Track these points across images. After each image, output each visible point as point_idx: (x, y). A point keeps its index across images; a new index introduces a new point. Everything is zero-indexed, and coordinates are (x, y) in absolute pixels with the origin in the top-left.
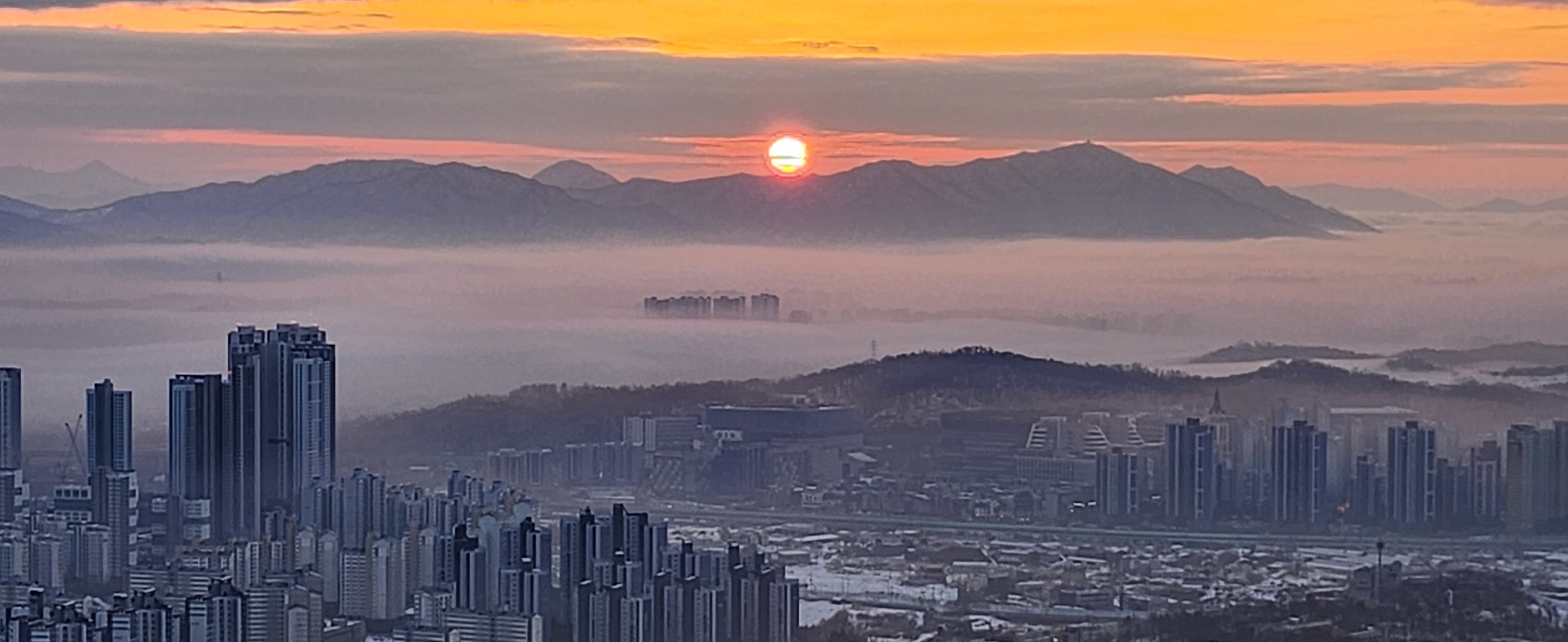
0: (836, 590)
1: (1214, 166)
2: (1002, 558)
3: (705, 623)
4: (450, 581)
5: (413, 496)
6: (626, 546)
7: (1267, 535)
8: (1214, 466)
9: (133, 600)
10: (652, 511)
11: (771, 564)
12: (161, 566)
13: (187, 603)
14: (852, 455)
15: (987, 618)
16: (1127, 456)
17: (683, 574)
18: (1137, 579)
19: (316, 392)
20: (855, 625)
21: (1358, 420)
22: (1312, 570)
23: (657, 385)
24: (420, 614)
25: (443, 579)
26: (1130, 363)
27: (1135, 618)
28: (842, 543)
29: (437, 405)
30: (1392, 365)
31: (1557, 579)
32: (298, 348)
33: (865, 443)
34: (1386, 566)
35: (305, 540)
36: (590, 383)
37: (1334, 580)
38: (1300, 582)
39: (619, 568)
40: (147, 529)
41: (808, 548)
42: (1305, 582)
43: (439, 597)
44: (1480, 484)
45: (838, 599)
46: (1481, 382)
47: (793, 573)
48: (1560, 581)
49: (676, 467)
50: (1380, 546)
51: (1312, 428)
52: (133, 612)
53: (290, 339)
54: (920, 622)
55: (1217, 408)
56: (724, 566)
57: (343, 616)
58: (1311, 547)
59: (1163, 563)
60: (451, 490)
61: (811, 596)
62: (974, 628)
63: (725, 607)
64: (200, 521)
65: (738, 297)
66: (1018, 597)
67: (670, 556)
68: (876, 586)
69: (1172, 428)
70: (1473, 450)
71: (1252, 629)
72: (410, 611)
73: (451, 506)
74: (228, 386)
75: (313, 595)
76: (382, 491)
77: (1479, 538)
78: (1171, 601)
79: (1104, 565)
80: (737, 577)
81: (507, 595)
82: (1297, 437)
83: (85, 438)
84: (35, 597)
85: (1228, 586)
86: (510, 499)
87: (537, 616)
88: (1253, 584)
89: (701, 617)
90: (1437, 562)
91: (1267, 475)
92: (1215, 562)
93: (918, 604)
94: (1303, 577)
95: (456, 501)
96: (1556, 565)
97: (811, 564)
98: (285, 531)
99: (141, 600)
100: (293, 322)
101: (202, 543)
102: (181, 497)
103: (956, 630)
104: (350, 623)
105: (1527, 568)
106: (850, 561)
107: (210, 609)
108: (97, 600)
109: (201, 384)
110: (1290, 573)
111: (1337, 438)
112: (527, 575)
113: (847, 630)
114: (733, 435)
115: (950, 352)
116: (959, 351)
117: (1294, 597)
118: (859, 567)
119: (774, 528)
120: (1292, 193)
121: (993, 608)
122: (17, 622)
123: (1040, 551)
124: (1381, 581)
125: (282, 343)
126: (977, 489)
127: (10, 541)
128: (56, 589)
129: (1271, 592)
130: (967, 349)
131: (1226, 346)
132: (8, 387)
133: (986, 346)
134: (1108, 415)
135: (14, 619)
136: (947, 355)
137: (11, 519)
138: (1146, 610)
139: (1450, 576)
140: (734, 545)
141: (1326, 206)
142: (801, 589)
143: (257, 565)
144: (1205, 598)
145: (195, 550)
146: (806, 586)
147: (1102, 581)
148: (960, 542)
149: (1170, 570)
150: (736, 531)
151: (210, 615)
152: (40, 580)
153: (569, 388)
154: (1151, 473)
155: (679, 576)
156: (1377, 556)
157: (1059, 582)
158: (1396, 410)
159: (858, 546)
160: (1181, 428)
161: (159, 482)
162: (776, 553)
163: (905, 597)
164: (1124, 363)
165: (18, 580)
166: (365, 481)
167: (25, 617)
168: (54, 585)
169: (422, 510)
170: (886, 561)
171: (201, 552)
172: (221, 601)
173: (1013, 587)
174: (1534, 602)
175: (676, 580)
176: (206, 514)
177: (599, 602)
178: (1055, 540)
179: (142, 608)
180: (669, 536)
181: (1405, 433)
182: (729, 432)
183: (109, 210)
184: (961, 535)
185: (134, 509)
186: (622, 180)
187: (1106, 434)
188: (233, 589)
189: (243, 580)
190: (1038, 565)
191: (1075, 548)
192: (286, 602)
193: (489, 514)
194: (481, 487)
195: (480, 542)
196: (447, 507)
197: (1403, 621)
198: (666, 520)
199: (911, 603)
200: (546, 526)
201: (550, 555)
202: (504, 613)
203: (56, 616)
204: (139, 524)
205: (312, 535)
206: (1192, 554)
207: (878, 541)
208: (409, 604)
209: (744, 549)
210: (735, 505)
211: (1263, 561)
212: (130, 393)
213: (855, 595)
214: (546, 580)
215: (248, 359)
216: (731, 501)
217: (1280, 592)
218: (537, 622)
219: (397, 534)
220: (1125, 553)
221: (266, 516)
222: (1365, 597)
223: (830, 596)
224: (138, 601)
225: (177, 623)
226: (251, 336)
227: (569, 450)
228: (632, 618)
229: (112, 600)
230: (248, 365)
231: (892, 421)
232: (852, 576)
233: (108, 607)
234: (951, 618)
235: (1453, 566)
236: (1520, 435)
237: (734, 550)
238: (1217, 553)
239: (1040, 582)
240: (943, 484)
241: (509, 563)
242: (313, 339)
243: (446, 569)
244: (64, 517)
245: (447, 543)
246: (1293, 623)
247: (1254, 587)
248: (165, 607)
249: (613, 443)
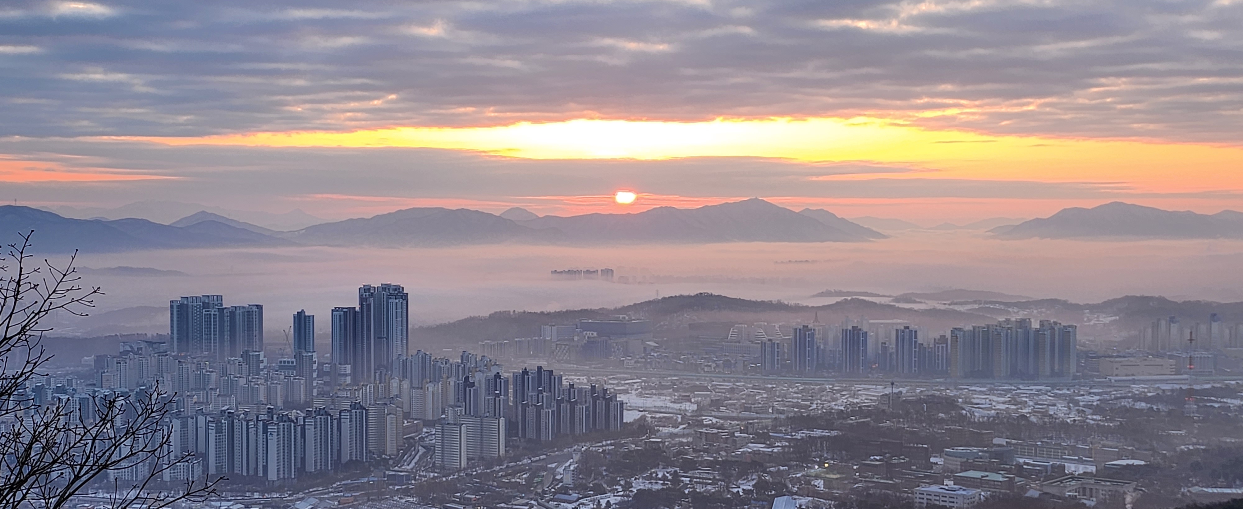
0: (640, 405)
1: (815, 209)
2: (717, 390)
3: (580, 421)
4: (462, 402)
5: (444, 363)
6: (543, 385)
7: (840, 379)
8: (815, 347)
9: (315, 412)
10: (555, 370)
11: (611, 393)
12: (328, 396)
13: (340, 413)
14: (648, 343)
15: (711, 418)
16: (774, 343)
17: (570, 398)
18: (780, 400)
19: (399, 315)
20: (649, 421)
21: (882, 326)
22: (861, 395)
23: (557, 311)
24: (448, 418)
25: (459, 401)
26: (776, 300)
27: (779, 418)
28: (643, 384)
29: (456, 320)
30: (897, 300)
31: (974, 398)
32: (391, 295)
33: (653, 337)
34: (895, 393)
35: (395, 383)
36: (526, 310)
37: (871, 400)
38: (855, 401)
39: (540, 396)
40: (321, 379)
41: (627, 386)
42: (858, 401)
43: (456, 409)
44: (938, 355)
45: (642, 409)
46: (938, 308)
47: (621, 398)
48: (976, 400)
49: (566, 349)
50: (892, 384)
51: (860, 329)
52: (315, 417)
53: (387, 290)
54: (680, 420)
55: (816, 320)
56: (590, 394)
57: (413, 419)
58: (860, 384)
59: (792, 392)
60: (462, 360)
61: (629, 408)
62: (705, 423)
63: (589, 414)
64: (346, 375)
65: (594, 270)
66: (725, 408)
67: (564, 390)
68: (659, 404)
69: (796, 329)
70: (935, 339)
71: (833, 423)
72: (443, 416)
73: (462, 367)
74: (359, 312)
75: (398, 409)
76: (430, 360)
77: (938, 380)
78: (796, 410)
79: (765, 393)
80: (595, 400)
81: (488, 408)
82: (853, 334)
83: (293, 336)
84: (269, 410)
85: (822, 403)
86: (489, 364)
87: (502, 418)
88: (833, 401)
89: (578, 418)
90: (918, 391)
91: (839, 351)
92: (816, 392)
93: (679, 412)
94: (857, 398)
95: (464, 365)
96: (974, 392)
97: (629, 393)
98: (385, 379)
99: (319, 412)
100: (389, 283)
101: (347, 385)
102: (337, 364)
103: (696, 423)
104: (415, 422)
105: (961, 394)
106: (647, 392)
107: (351, 415)
108: (298, 412)
109: (346, 312)
110: (850, 397)
111: (872, 334)
112: (497, 399)
113: (646, 424)
114: (592, 334)
115: (693, 295)
116: (697, 294)
117: (852, 407)
118: (651, 394)
119: (611, 377)
120: (850, 221)
121: (713, 413)
122: (262, 422)
123: (735, 387)
124: (892, 400)
125: (384, 292)
126: (705, 358)
127: (258, 385)
128: (279, 407)
129: (842, 405)
130: (701, 294)
131: (821, 292)
132: (257, 313)
133: (709, 292)
134: (766, 324)
135: (260, 421)
136: (691, 296)
137: (258, 374)
138: (784, 414)
139: (925, 397)
140: (593, 385)
141: (866, 227)
142: (625, 405)
143: (372, 395)
144: (811, 408)
145: (344, 388)
146: (627, 403)
147: (763, 401)
148: (697, 383)
149: (795, 395)
150: (594, 378)
151: (351, 418)
152: (272, 403)
153: (516, 312)
154: (786, 351)
155: (568, 399)
156: (891, 389)
157: (744, 401)
158: (899, 321)
159: (651, 385)
160: (800, 330)
161: (327, 357)
162: (612, 388)
163: (672, 408)
164: (773, 300)
165: (262, 403)
166: (422, 356)
167: (265, 420)
168: (278, 405)
169: (448, 369)
170: (663, 392)
171: (346, 390)
172: (356, 412)
173: (723, 404)
174: (965, 410)
175: (566, 400)
176: (349, 372)
177: (531, 412)
178: (741, 382)
179: (319, 415)
180: (563, 381)
181: (903, 332)
182: (591, 333)
183: (304, 231)
184: (698, 380)
185: (315, 370)
186: (541, 215)
187: (765, 332)
188: (361, 405)
189: (366, 401)
190: (734, 394)
191: (751, 385)
192: (386, 412)
193: (480, 371)
194: (476, 359)
195: (476, 384)
196: (460, 368)
197: (903, 419)
198: (562, 373)
199: (675, 411)
200: (506, 376)
201: (508, 390)
202: (487, 417)
203: (280, 419)
204: (318, 376)
205: (398, 381)
206: (805, 388)
207: (660, 383)
208: (443, 413)
209: (598, 387)
210: (593, 366)
211: (839, 391)
212: (313, 316)
213: (649, 407)
214: (506, 401)
215: (368, 300)
216: (592, 364)
217: (846, 405)
218: (502, 420)
219: (437, 380)
220: (774, 388)
221: (376, 373)
222: (885, 407)
223: (637, 408)
224: (317, 412)
225: (335, 422)
226: (369, 289)
227: (516, 341)
228: (546, 419)
229: (305, 412)
230: (368, 303)
231: (666, 327)
232: (648, 399)
233: (303, 415)
234: (694, 418)
235: (925, 393)
236: (956, 332)
237: (593, 387)
238: (817, 387)
239: (735, 401)
240: (689, 356)
241: (489, 394)
242: (398, 290)
243: (460, 397)
244: (283, 374)
245: (460, 385)
246: (852, 420)
247: (834, 403)
248: (330, 415)
249: (537, 338)
